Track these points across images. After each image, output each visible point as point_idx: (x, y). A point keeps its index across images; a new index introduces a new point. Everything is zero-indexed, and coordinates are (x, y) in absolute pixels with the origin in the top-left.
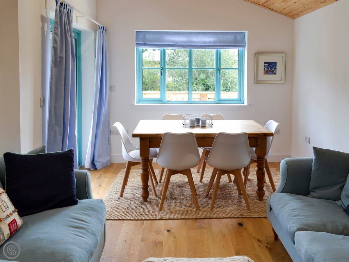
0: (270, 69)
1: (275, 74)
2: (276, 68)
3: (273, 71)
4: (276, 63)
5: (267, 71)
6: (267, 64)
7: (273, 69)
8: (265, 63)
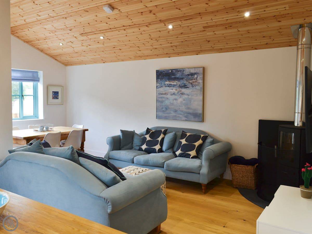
0: (55, 96)
1: (58, 99)
2: (58, 95)
3: (57, 97)
4: (58, 92)
5: (54, 97)
6: (54, 93)
7: (57, 96)
8: (53, 92)
